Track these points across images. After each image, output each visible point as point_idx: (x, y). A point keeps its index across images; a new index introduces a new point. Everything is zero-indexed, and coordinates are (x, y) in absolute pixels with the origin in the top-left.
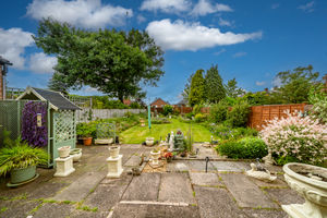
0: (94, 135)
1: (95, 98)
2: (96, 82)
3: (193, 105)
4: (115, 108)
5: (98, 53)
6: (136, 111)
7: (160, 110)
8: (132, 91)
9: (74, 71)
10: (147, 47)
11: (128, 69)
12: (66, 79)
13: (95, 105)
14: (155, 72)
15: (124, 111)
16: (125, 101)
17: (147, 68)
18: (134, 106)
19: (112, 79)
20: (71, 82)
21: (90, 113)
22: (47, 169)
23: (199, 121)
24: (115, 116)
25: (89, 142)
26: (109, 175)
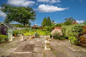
0: (17, 34)
1: (17, 25)
2: (18, 20)
3: (43, 27)
4: (23, 27)
5: (18, 13)
6: (29, 28)
7: (35, 28)
8: (27, 23)
9: (12, 18)
10: (31, 12)
11: (26, 17)
12: (9, 20)
13: (17, 27)
14: (34, 18)
15: (25, 28)
16: (25, 26)
17: (32, 17)
18: (28, 27)
19: (22, 20)
20: (11, 20)
21: (16, 29)
22: (7, 40)
23: (44, 31)
24: (22, 29)
25: (16, 35)
26: (20, 40)
